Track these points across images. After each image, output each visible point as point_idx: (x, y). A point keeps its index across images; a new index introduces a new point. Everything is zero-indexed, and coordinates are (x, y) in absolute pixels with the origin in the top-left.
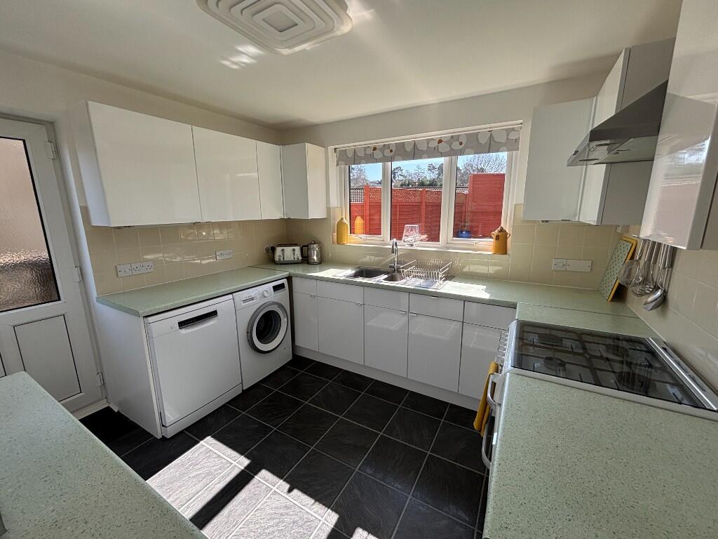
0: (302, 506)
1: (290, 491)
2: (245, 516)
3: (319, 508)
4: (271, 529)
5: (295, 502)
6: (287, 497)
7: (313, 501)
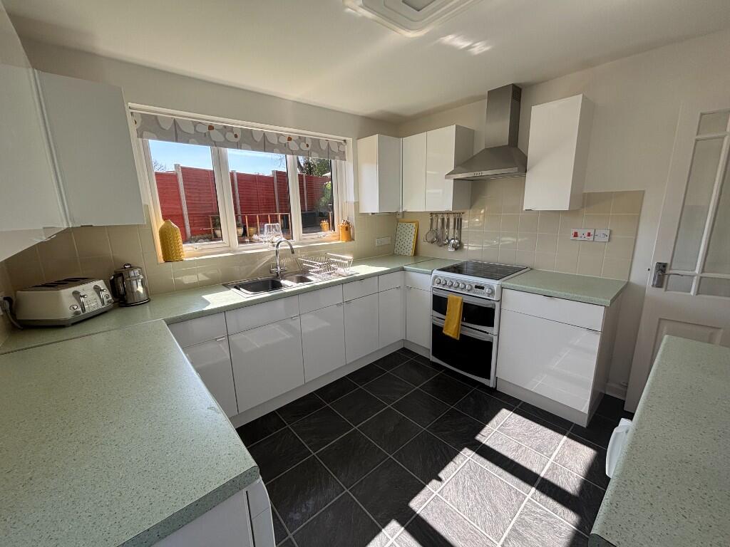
0: (456, 471)
1: (440, 480)
2: (465, 521)
3: (458, 459)
4: (477, 497)
5: (452, 476)
6: (445, 483)
7: (452, 463)
